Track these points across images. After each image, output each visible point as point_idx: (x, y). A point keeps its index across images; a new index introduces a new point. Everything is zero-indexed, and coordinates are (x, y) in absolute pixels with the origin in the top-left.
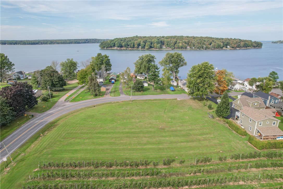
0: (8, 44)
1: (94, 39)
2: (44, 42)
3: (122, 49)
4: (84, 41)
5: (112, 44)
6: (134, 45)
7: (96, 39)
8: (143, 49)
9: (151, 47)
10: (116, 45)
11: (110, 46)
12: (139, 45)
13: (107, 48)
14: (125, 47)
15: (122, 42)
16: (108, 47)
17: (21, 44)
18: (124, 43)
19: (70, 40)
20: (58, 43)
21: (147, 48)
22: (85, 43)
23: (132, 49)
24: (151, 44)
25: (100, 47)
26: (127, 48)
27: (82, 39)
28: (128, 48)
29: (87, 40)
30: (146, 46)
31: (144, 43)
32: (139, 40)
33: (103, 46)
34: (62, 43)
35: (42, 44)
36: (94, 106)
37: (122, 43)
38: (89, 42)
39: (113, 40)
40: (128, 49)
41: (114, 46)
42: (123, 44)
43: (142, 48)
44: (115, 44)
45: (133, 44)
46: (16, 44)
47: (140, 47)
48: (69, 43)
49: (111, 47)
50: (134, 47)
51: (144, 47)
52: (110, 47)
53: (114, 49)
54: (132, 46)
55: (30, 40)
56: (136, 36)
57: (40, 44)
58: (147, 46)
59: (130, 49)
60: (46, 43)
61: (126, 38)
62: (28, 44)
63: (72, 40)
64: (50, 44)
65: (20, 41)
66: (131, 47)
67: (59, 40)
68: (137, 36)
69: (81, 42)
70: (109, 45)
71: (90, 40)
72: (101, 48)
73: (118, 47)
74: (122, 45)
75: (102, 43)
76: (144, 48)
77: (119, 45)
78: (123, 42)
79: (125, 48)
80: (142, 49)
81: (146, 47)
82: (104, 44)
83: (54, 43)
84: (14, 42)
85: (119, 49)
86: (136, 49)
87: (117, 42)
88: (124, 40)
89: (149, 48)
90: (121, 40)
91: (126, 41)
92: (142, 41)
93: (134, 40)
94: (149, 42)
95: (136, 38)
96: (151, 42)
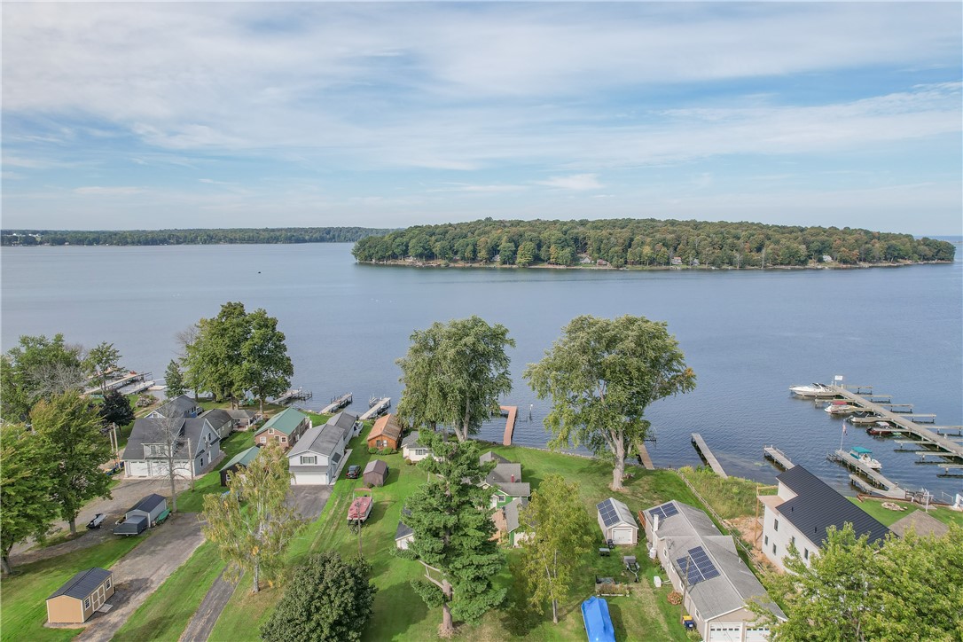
1: (352, 229)
2: (186, 237)
3: (433, 263)
4: (317, 235)
5: (398, 246)
6: (475, 252)
7: (359, 228)
8: (507, 266)
9: (537, 259)
10: (411, 252)
11: (390, 253)
12: (494, 251)
13: (379, 259)
14: (443, 257)
15: (433, 238)
16: (382, 258)
17: (112, 244)
18: (438, 244)
19: (273, 230)
20: (232, 241)
21: (523, 260)
22: (322, 240)
23: (469, 265)
24: (539, 246)
25: (356, 256)
26: (451, 260)
27: (314, 229)
28: (456, 261)
29: (328, 231)
30: (518, 256)
31: (512, 244)
32: (495, 234)
33: (366, 253)
34: (243, 241)
35: (179, 243)
37: (431, 243)
38: (334, 237)
39: (402, 234)
40: (452, 265)
41: (405, 254)
42: (437, 248)
43: (504, 263)
44: (407, 246)
45: (470, 248)
46: (98, 243)
47: (498, 258)
49: (394, 256)
50: (474, 259)
51: (510, 259)
52: (388, 258)
53: (404, 266)
54: (468, 254)
56: (487, 219)
58: (522, 255)
59: (461, 264)
60: (193, 241)
61: (450, 225)
62: (133, 243)
64: (205, 242)
65: (110, 232)
66: (463, 258)
67: (234, 231)
68: (489, 219)
69: (307, 237)
70: (387, 251)
72: (358, 261)
73: (420, 256)
74: (434, 250)
75: (363, 244)
76: (513, 263)
77: (421, 250)
78: (436, 241)
79: (442, 263)
80: (504, 266)
81: (518, 260)
82: (370, 247)
83: (218, 241)
84: (91, 237)
85: (420, 264)
86: (482, 264)
87: (414, 240)
88: (443, 231)
89: (530, 264)
90: (431, 231)
91: (447, 235)
92: (505, 238)
93: (476, 232)
94: (531, 240)
95: (486, 226)
96: (538, 242)
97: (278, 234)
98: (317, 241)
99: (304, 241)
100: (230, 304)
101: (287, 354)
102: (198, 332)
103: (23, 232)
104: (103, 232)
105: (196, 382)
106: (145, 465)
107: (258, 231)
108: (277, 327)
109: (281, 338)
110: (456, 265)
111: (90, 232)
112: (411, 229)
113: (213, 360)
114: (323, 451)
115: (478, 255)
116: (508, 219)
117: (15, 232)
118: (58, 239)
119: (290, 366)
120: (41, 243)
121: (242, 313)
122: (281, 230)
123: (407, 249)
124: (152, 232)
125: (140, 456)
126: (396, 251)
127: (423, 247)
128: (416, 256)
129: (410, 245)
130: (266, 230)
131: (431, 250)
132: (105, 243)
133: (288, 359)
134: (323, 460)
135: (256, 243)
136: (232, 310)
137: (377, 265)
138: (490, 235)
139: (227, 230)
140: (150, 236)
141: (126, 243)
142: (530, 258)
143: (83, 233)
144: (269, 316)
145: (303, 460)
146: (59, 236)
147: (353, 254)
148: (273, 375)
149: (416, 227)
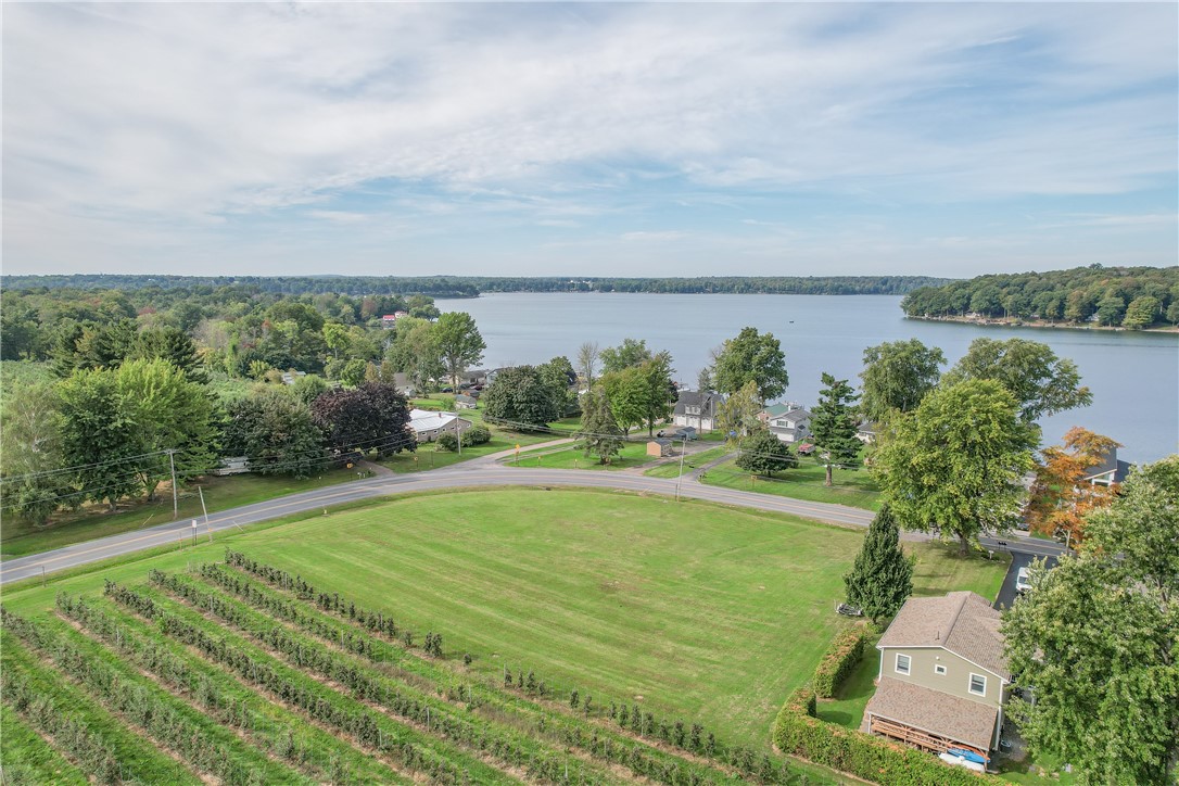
0: (616, 291)
1: (915, 278)
2: (723, 285)
3: (1001, 321)
4: (870, 286)
5: (958, 298)
6: (1061, 307)
7: (925, 278)
8: (1110, 328)
9: (1159, 320)
10: (973, 306)
11: (947, 307)
12: (1089, 309)
13: (933, 314)
14: (1015, 314)
15: (1005, 290)
16: (937, 313)
17: (651, 291)
18: (1010, 298)
19: (818, 279)
20: (771, 291)
21: (1135, 321)
22: (876, 291)
23: (1050, 325)
24: (1167, 302)
25: (905, 309)
26: (1026, 318)
27: (867, 278)
28: (1034, 319)
29: (885, 281)
30: (1129, 315)
31: (1121, 300)
32: (1095, 287)
33: (918, 306)
34: (783, 291)
35: (714, 291)
36: (548, 489)
37: (1001, 296)
38: (891, 288)
39: (964, 285)
40: (1027, 324)
41: (966, 309)
42: (1008, 302)
43: (1105, 324)
44: (969, 299)
45: (1055, 303)
46: (639, 291)
47: (1096, 318)
48: (811, 291)
49: (952, 312)
50: (1060, 317)
51: (1117, 317)
52: (945, 313)
53: (964, 323)
54: (1051, 309)
55: (686, 276)
56: (1093, 266)
57: (709, 292)
58: (1135, 313)
59: (1040, 323)
60: (730, 290)
61: (1034, 274)
62: (671, 291)
63: (825, 279)
64: (741, 292)
65: (651, 280)
66: (1043, 316)
67: (775, 279)
68: (1096, 267)
69: (857, 288)
70: (943, 304)
71: (900, 280)
72: (907, 316)
73: (984, 312)
74: (1004, 305)
75: (915, 296)
76: (1119, 325)
77: (985, 305)
78: (1009, 293)
79: (1013, 321)
80: (1104, 328)
81: (1126, 320)
82: (923, 299)
83: (756, 290)
84: (634, 284)
85: (984, 321)
86: (1071, 325)
87: (979, 293)
88: (1021, 283)
89: (1145, 326)
90: (1005, 282)
91: (1026, 287)
92: (1110, 291)
93: (1070, 283)
94: (1154, 295)
95: (1088, 275)
96: (1164, 296)
97: (823, 283)
98: (869, 292)
99: (854, 292)
100: (748, 328)
101: (785, 368)
102: (724, 348)
103: (579, 279)
104: (645, 280)
105: (720, 386)
106: (685, 419)
107: (801, 280)
108: (780, 347)
109: (782, 356)
110: (1032, 325)
111: (633, 279)
112: (979, 279)
113: (732, 367)
114: (792, 419)
115: (1066, 312)
116: (1127, 266)
117: (572, 279)
118: (606, 286)
119: (786, 377)
120: (592, 290)
121: (755, 336)
122: (828, 278)
123: (968, 304)
124: (690, 280)
125: (683, 413)
126: (954, 305)
127: (989, 301)
128: (980, 311)
129: (974, 298)
130: (811, 279)
131: (1000, 305)
132: (645, 290)
133: (785, 372)
134: (791, 425)
135: (798, 293)
136: (749, 333)
137: (928, 320)
138: (1090, 287)
139: (767, 279)
140: (687, 284)
141: (664, 291)
142: (1145, 317)
143: (627, 280)
144: (775, 338)
145: (779, 423)
146: (607, 283)
147: (902, 307)
148: (772, 383)
149: (986, 276)
